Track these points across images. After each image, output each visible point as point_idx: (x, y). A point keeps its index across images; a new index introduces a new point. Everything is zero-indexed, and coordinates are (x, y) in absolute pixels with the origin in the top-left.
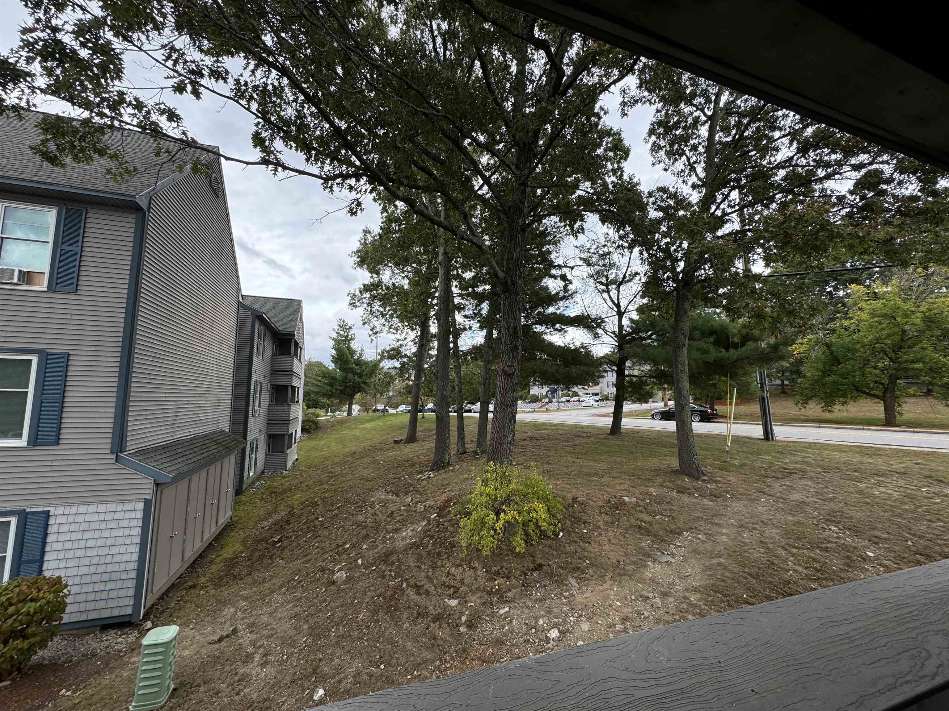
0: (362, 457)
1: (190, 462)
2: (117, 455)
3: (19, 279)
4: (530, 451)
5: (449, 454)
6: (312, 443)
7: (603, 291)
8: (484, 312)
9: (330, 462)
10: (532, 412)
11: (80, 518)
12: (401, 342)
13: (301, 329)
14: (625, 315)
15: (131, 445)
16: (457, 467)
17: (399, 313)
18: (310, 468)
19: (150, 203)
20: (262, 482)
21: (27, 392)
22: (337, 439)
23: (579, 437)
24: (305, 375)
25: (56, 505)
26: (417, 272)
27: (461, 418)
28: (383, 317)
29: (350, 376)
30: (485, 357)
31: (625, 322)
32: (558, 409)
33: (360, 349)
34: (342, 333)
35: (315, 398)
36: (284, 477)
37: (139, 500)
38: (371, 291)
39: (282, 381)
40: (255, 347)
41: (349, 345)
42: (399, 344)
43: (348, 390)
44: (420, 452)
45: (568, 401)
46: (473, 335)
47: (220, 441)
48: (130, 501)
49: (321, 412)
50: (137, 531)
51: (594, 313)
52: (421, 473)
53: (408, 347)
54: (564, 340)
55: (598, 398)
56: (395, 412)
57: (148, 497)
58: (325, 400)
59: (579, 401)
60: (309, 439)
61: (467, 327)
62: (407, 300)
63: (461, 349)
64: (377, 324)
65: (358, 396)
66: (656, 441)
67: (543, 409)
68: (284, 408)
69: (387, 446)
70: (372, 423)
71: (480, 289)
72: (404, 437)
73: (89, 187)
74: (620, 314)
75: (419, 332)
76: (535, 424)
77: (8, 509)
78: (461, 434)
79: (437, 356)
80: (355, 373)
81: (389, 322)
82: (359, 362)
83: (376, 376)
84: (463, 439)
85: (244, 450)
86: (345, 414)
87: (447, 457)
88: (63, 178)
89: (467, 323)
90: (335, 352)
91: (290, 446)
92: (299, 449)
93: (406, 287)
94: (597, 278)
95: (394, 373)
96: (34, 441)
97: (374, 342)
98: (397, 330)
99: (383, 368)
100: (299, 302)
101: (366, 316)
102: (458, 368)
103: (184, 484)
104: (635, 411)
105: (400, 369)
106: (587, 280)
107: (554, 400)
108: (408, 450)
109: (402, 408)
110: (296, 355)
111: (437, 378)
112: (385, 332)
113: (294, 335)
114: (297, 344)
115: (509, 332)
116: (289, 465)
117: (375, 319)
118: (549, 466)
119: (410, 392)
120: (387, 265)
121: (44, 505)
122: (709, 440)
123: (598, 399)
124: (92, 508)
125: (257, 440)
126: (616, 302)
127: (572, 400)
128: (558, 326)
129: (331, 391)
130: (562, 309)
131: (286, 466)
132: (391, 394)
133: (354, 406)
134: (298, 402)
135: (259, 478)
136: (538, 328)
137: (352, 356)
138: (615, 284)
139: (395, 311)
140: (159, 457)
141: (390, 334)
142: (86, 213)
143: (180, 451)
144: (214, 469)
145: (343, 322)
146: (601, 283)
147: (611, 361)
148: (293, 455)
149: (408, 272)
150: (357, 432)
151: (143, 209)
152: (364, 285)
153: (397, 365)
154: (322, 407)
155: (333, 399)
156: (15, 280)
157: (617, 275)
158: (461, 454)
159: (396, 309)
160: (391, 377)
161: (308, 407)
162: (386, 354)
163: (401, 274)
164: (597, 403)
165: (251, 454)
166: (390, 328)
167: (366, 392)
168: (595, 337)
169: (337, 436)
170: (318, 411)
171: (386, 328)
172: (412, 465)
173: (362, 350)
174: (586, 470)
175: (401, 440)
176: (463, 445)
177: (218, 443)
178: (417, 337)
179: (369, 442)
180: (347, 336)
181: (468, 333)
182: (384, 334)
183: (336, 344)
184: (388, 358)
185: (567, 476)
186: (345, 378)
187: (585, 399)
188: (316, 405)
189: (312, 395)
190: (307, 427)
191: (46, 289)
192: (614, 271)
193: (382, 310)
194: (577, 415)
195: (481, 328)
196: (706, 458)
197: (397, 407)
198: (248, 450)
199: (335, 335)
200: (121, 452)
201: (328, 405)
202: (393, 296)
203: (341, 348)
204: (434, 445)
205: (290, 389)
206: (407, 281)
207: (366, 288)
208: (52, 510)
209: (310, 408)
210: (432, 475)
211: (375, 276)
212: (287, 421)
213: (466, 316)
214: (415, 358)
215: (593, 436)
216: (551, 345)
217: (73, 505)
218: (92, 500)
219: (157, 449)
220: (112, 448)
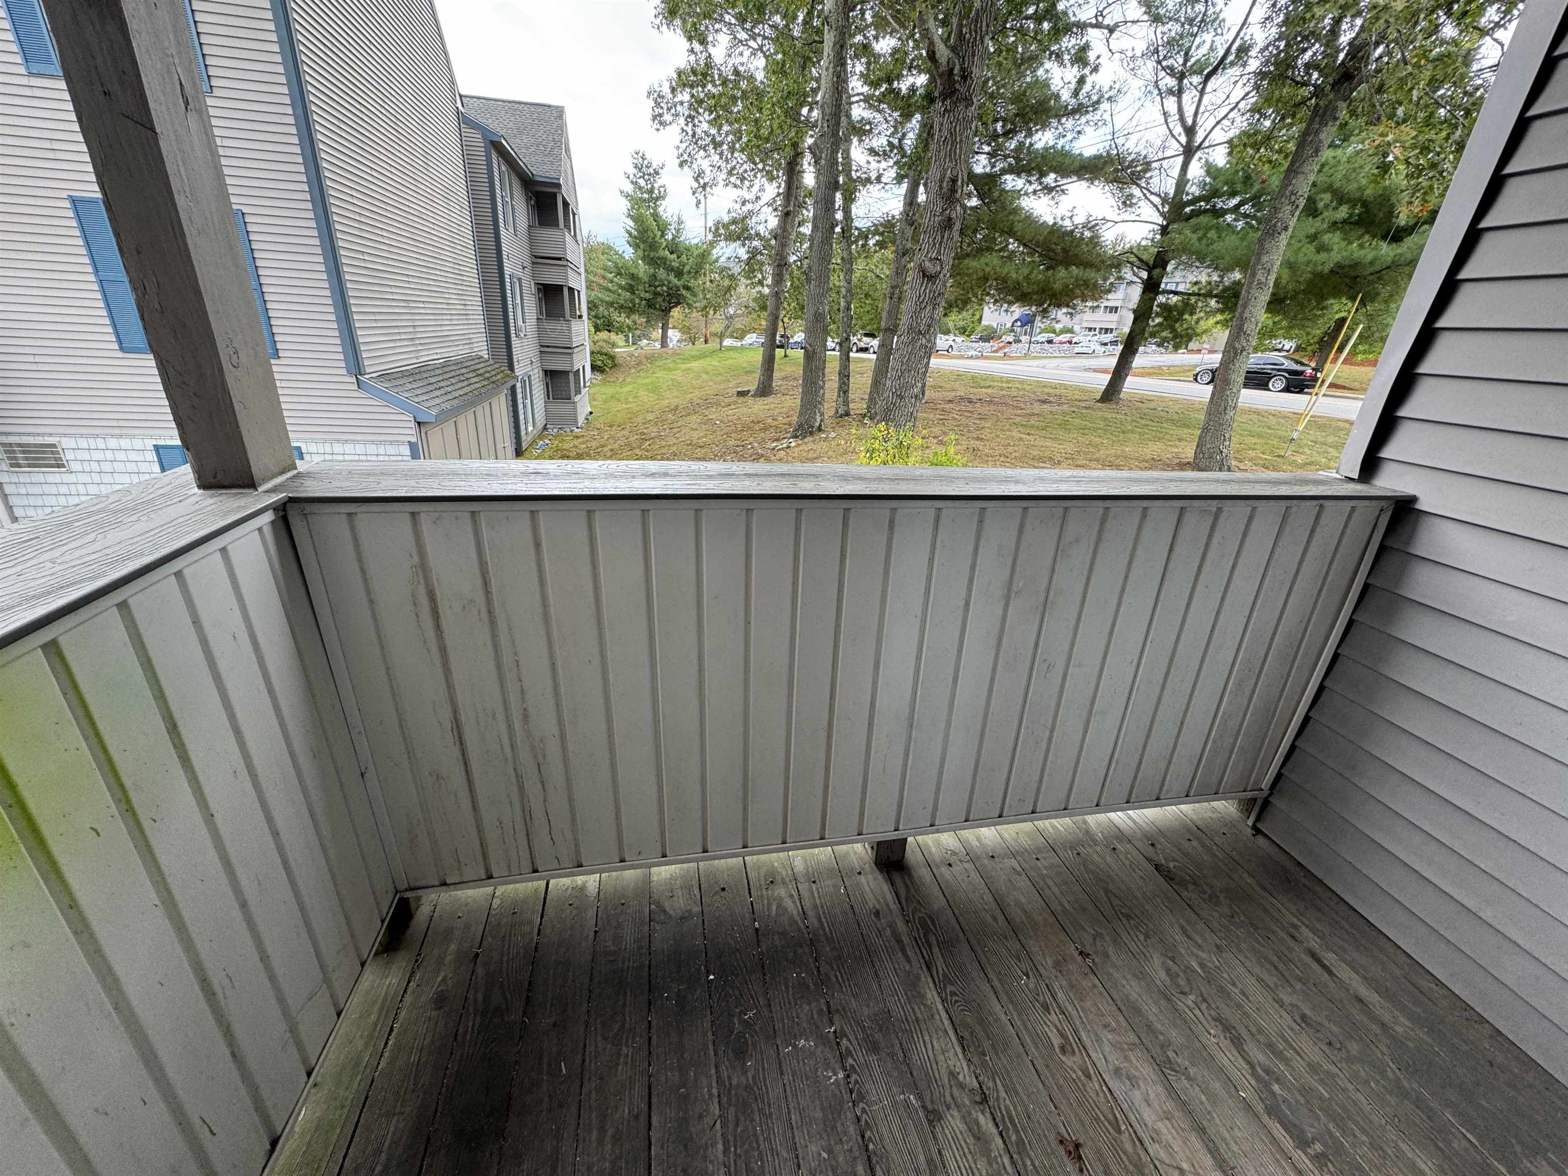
0: (689, 414)
1: (449, 397)
2: (357, 379)
4: (954, 419)
5: (822, 414)
6: (610, 390)
7: (1170, 92)
8: (909, 141)
9: (640, 419)
10: (977, 358)
12: (749, 206)
13: (569, 172)
14: (1198, 154)
15: (372, 367)
16: (833, 435)
17: (745, 139)
18: (611, 426)
20: (547, 441)
22: (647, 384)
23: (1044, 402)
24: (586, 271)
25: (306, 441)
26: (782, 36)
27: (845, 359)
28: (715, 148)
29: (662, 273)
30: (898, 242)
31: (1196, 170)
32: (1026, 356)
33: (676, 219)
34: (642, 182)
35: (606, 313)
36: (577, 437)
37: (402, 443)
38: (692, 87)
39: (552, 277)
40: (500, 208)
41: (655, 209)
42: (745, 209)
43: (659, 299)
44: (777, 411)
45: (1050, 342)
46: (883, 193)
47: (481, 371)
48: (392, 443)
49: (619, 339)
51: (1132, 146)
52: (778, 440)
53: (762, 217)
54: (1054, 211)
55: (1108, 338)
56: (739, 344)
57: (413, 439)
58: (620, 318)
59: (1070, 342)
60: (605, 382)
61: (873, 176)
62: (760, 110)
63: (856, 223)
64: (705, 165)
65: (676, 313)
66: (1176, 417)
67: (1001, 354)
68: (559, 325)
69: (726, 400)
70: (701, 361)
71: (904, 86)
72: (753, 387)
74: (1189, 152)
75: (783, 185)
76: (973, 378)
78: (844, 383)
79: (812, 238)
80: (670, 269)
81: (727, 161)
82: (674, 248)
83: (705, 274)
84: (846, 392)
85: (513, 389)
86: (658, 345)
87: (819, 419)
89: (875, 166)
90: (632, 224)
91: (578, 392)
92: (593, 399)
93: (760, 76)
94: (1165, 58)
95: (736, 270)
97: (702, 206)
98: (743, 179)
99: (717, 260)
100: (559, 112)
101: (683, 146)
102: (849, 262)
103: (449, 427)
104: (1169, 367)
105: (748, 262)
106: (1140, 62)
107: (1024, 338)
108: (758, 407)
109: (751, 338)
110: (567, 226)
111: (808, 280)
112: (721, 183)
113: (558, 186)
114: (566, 204)
115: (941, 187)
116: (581, 421)
117: (702, 153)
118: (978, 443)
119: (764, 308)
120: (721, 20)
122: (1273, 421)
123: (1107, 341)
124: (348, 448)
125: (529, 377)
126: (1190, 121)
127: (1057, 339)
128: (1050, 179)
129: (632, 301)
130: (1070, 136)
131: (576, 421)
132: (731, 311)
133: (670, 332)
134: (580, 317)
135: (541, 436)
136: (1011, 182)
137: (663, 236)
138: (1201, 73)
139: (738, 135)
140: (409, 386)
141: (730, 188)
143: (433, 380)
144: (482, 410)
145: (643, 159)
146: (1171, 71)
147: (1141, 260)
148: (583, 404)
149: (765, 38)
150: (678, 376)
152: (679, 74)
153: (743, 253)
154: (620, 330)
155: (635, 317)
157: (1212, 49)
158: (841, 416)
159: (740, 131)
160: (732, 277)
161: (597, 329)
162: (722, 231)
163: (752, 43)
164: (1103, 349)
165: (524, 398)
166: (730, 173)
167: (690, 306)
168: (1124, 203)
169: (647, 381)
170: (613, 336)
171: (723, 176)
172: (765, 429)
173: (680, 222)
174: (1035, 453)
175: (749, 391)
176: (846, 403)
177: (478, 375)
178: (779, 195)
179: (697, 393)
180: (651, 191)
181: (874, 189)
182: (719, 189)
183: (633, 208)
184: (726, 240)
185: (1002, 459)
186: (654, 276)
187: (1082, 338)
188: (608, 326)
189: (601, 309)
190: (599, 363)
192: (1208, 37)
193: (713, 131)
194: (1057, 368)
195: (899, 179)
196: (1250, 448)
197: (741, 338)
198: (519, 390)
199: (629, 188)
200: (361, 374)
201: (628, 327)
202: (734, 99)
203: (641, 215)
204: (798, 402)
205: (566, 292)
206: (761, 62)
207: (683, 80)
208: (303, 446)
209: (600, 331)
210: (793, 444)
211: (697, 47)
212: (568, 350)
213: (872, 151)
214: (773, 242)
215: (1070, 402)
216: (1029, 220)
217: (325, 441)
218: (345, 437)
219: (404, 375)
220: (347, 368)
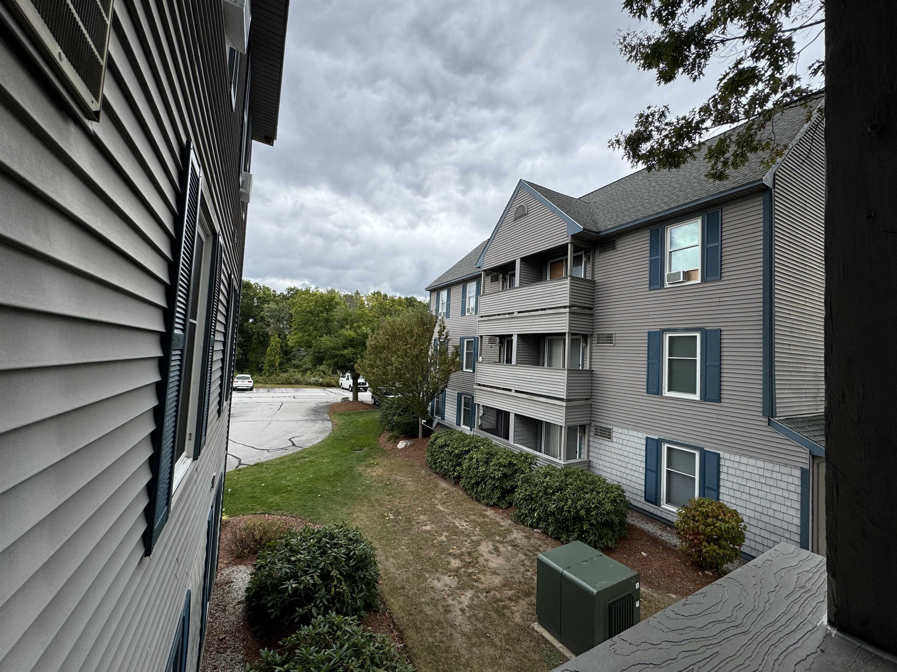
2: (769, 419)
3: (683, 279)
11: (743, 467)
15: (781, 412)
19: (774, 179)
21: (696, 360)
25: (724, 451)
37: (796, 467)
48: (786, 465)
50: (796, 497)
57: (806, 467)
73: (722, 190)
77: (693, 444)
88: (703, 192)
96: (704, 397)
121: (716, 449)
124: (752, 462)
140: (809, 429)
142: (722, 212)
151: (768, 187)
156: (682, 280)
191: (700, 282)
200: (772, 417)
208: (722, 454)
217: (736, 454)
218: (751, 454)
219: (804, 420)
220: (763, 412)
